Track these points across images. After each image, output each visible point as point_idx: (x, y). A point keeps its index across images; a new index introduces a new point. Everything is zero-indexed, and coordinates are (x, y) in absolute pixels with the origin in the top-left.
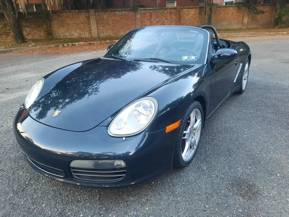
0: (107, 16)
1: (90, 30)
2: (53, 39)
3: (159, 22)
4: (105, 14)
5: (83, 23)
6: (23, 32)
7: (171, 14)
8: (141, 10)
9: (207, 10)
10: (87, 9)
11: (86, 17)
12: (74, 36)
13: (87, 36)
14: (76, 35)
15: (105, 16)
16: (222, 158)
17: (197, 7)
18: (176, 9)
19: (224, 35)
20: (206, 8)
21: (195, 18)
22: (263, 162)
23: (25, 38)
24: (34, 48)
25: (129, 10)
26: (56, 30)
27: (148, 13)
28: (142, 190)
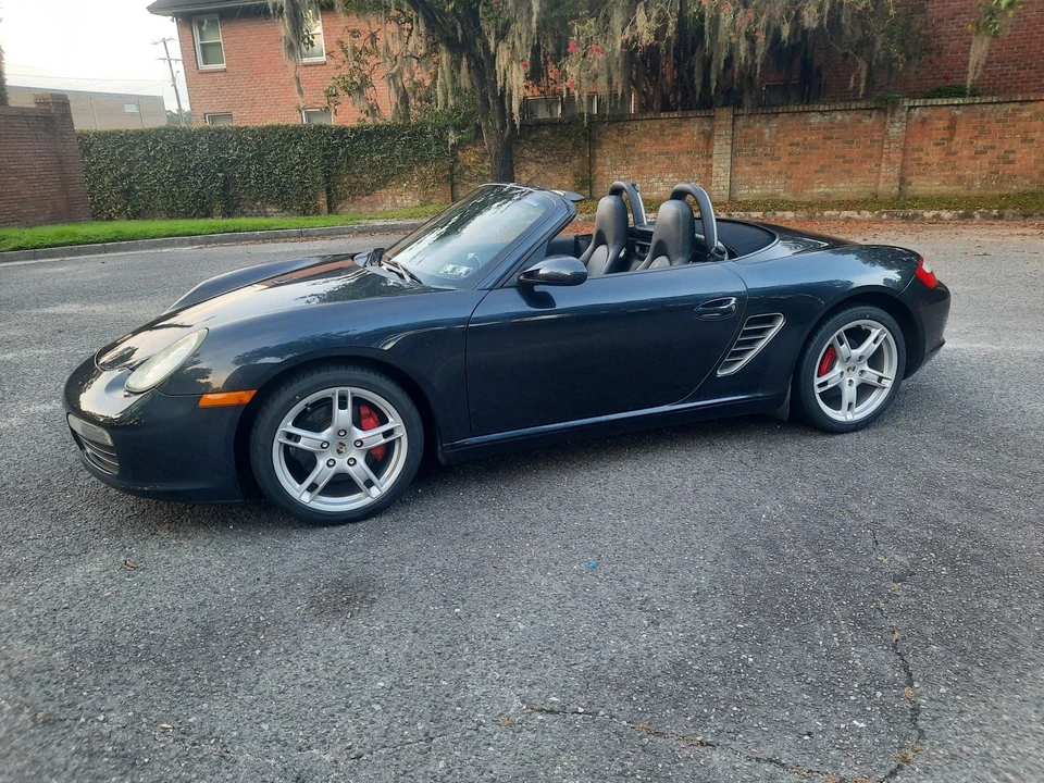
0: (774, 130)
1: (709, 173)
2: (593, 198)
3: (985, 153)
4: (767, 123)
5: (689, 153)
8: (910, 108)
10: (712, 107)
12: (655, 193)
14: (662, 189)
15: (768, 129)
25: (861, 109)
26: (607, 173)
27: (941, 119)
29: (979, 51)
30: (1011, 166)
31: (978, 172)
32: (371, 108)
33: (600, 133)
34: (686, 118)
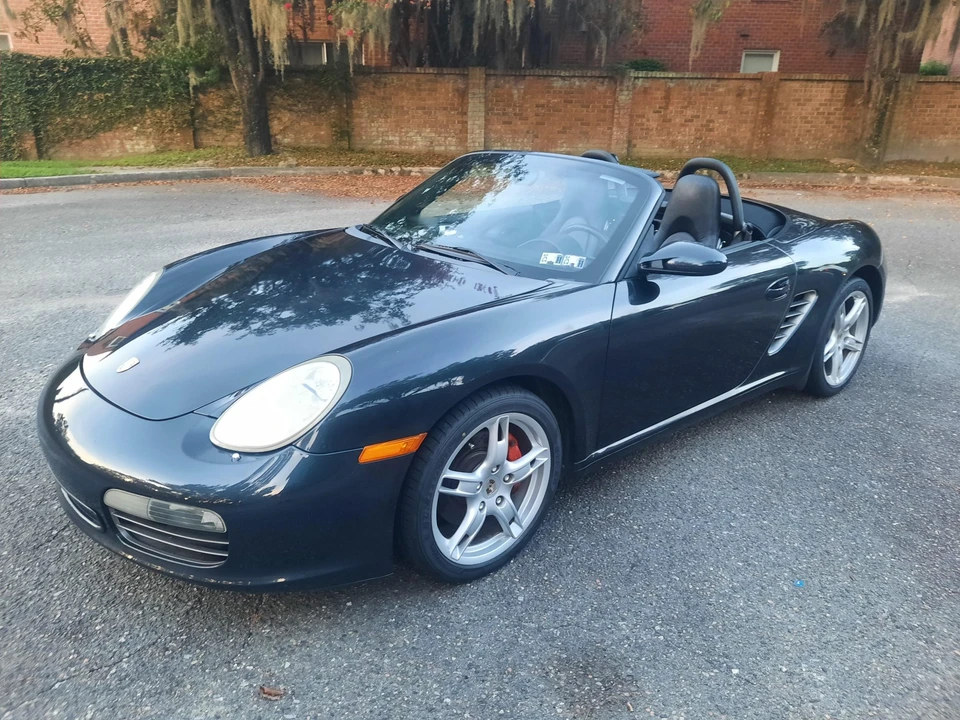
0: (522, 91)
1: (464, 130)
2: (351, 150)
3: (692, 121)
4: (515, 85)
5: (445, 109)
6: (270, 124)
7: (740, 95)
8: (635, 78)
9: (874, 91)
10: (466, 66)
11: (458, 90)
12: (414, 147)
13: (453, 148)
14: (420, 143)
15: (517, 90)
16: (598, 581)
17: (842, 78)
18: (760, 79)
19: (931, 182)
20: (870, 84)
21: (829, 114)
22: (714, 623)
23: (276, 139)
24: (291, 172)
25: (595, 77)
26: (364, 125)
27: (658, 89)
28: (307, 615)
29: (698, 33)
30: (712, 133)
31: (687, 138)
32: (81, 39)
33: (356, 85)
34: (442, 74)
